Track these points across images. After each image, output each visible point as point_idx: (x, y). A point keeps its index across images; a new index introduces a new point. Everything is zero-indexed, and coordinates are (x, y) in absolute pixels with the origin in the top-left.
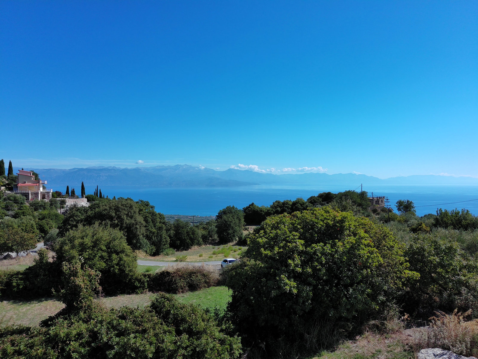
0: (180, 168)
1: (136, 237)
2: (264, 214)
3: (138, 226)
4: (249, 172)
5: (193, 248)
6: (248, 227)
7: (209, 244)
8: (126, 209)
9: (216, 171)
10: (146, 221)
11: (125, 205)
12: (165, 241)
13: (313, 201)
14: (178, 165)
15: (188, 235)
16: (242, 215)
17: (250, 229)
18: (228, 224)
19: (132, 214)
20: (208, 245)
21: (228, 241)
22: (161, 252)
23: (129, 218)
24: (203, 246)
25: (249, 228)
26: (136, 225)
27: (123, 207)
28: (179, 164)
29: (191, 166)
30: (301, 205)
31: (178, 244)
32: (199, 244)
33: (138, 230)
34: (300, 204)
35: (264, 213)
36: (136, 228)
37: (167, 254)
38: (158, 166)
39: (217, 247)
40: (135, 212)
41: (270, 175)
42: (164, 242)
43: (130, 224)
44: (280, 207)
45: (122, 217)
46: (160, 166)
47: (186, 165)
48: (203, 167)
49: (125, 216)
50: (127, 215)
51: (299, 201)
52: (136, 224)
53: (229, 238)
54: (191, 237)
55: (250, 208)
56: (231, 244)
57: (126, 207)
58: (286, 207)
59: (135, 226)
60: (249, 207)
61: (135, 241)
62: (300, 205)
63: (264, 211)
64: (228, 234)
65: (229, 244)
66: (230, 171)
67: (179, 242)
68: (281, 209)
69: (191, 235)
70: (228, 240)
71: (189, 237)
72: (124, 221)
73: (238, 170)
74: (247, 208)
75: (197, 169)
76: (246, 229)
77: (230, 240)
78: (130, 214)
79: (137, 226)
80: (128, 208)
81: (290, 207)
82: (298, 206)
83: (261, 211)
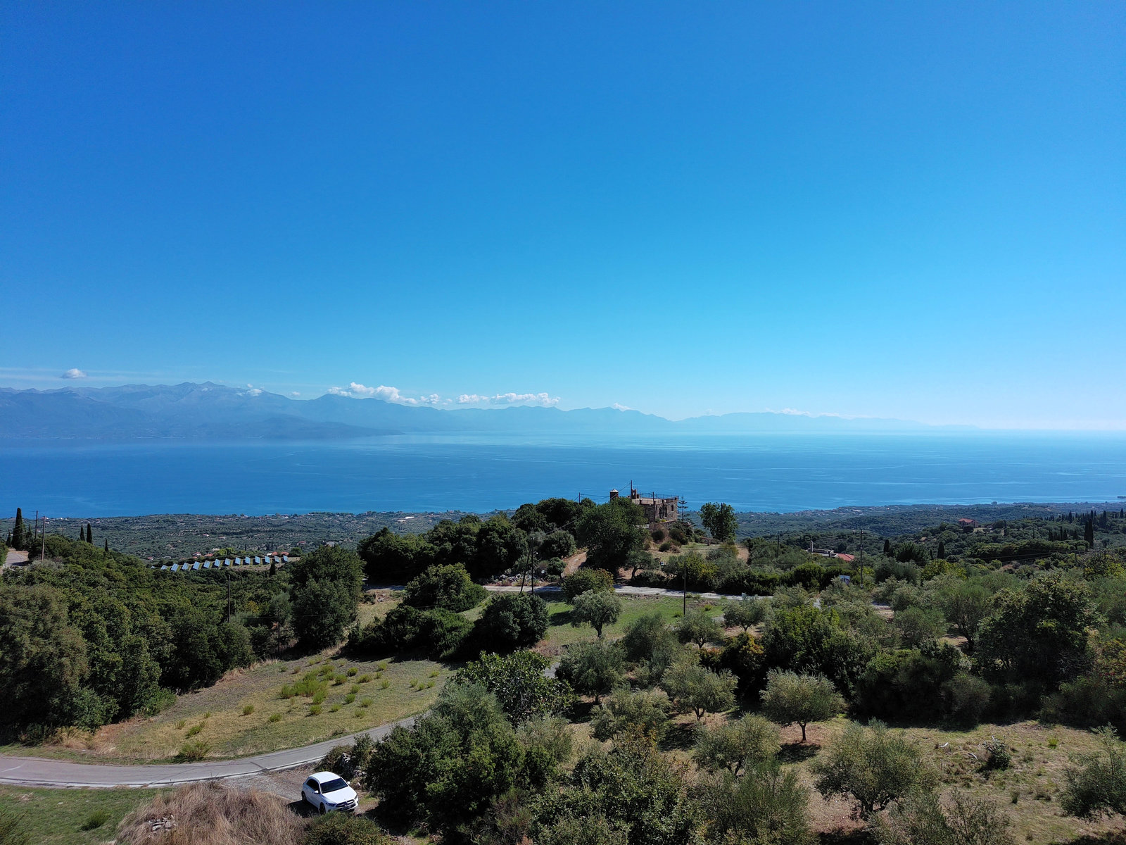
0: (192, 390)
1: (60, 687)
2: (412, 557)
3: (65, 660)
4: (378, 403)
5: (227, 676)
6: (372, 591)
7: (272, 656)
8: (29, 613)
9: (291, 399)
10: (90, 634)
11: (25, 603)
12: (147, 676)
13: (527, 522)
14: (186, 384)
15: (214, 647)
16: (358, 563)
17: (377, 598)
18: (322, 603)
19: (49, 625)
20: (269, 662)
21: (322, 644)
22: (136, 707)
23: (37, 639)
24: (257, 665)
25: (374, 596)
26: (60, 657)
27: (18, 610)
28: (191, 381)
29: (223, 386)
30: (500, 534)
31: (184, 675)
32: (244, 663)
33: (67, 670)
34: (497, 532)
35: (413, 554)
36: (61, 665)
37: (154, 712)
38: (128, 386)
39: (292, 665)
40: (56, 619)
41: (428, 411)
42: (144, 680)
43: (41, 658)
44: (452, 540)
45: (18, 639)
46: (134, 386)
47: (209, 384)
48: (257, 391)
49: (26, 636)
50: (34, 631)
51: (495, 525)
52: (61, 655)
53: (324, 636)
54: (222, 651)
55: (379, 541)
56: (331, 652)
57: (29, 606)
58: (465, 540)
59: (56, 660)
60: (376, 539)
61: (56, 701)
62: (496, 535)
63: (412, 550)
64: (322, 626)
65: (323, 652)
66: (329, 401)
67: (188, 669)
68: (452, 545)
69: (223, 646)
70: (321, 641)
71: (216, 650)
72: (24, 649)
73: (348, 398)
74: (371, 541)
75: (240, 394)
76: (368, 599)
77: (326, 641)
78: (41, 626)
79: (63, 659)
80: (37, 609)
81: (474, 539)
82: (494, 537)
83: (406, 550)
